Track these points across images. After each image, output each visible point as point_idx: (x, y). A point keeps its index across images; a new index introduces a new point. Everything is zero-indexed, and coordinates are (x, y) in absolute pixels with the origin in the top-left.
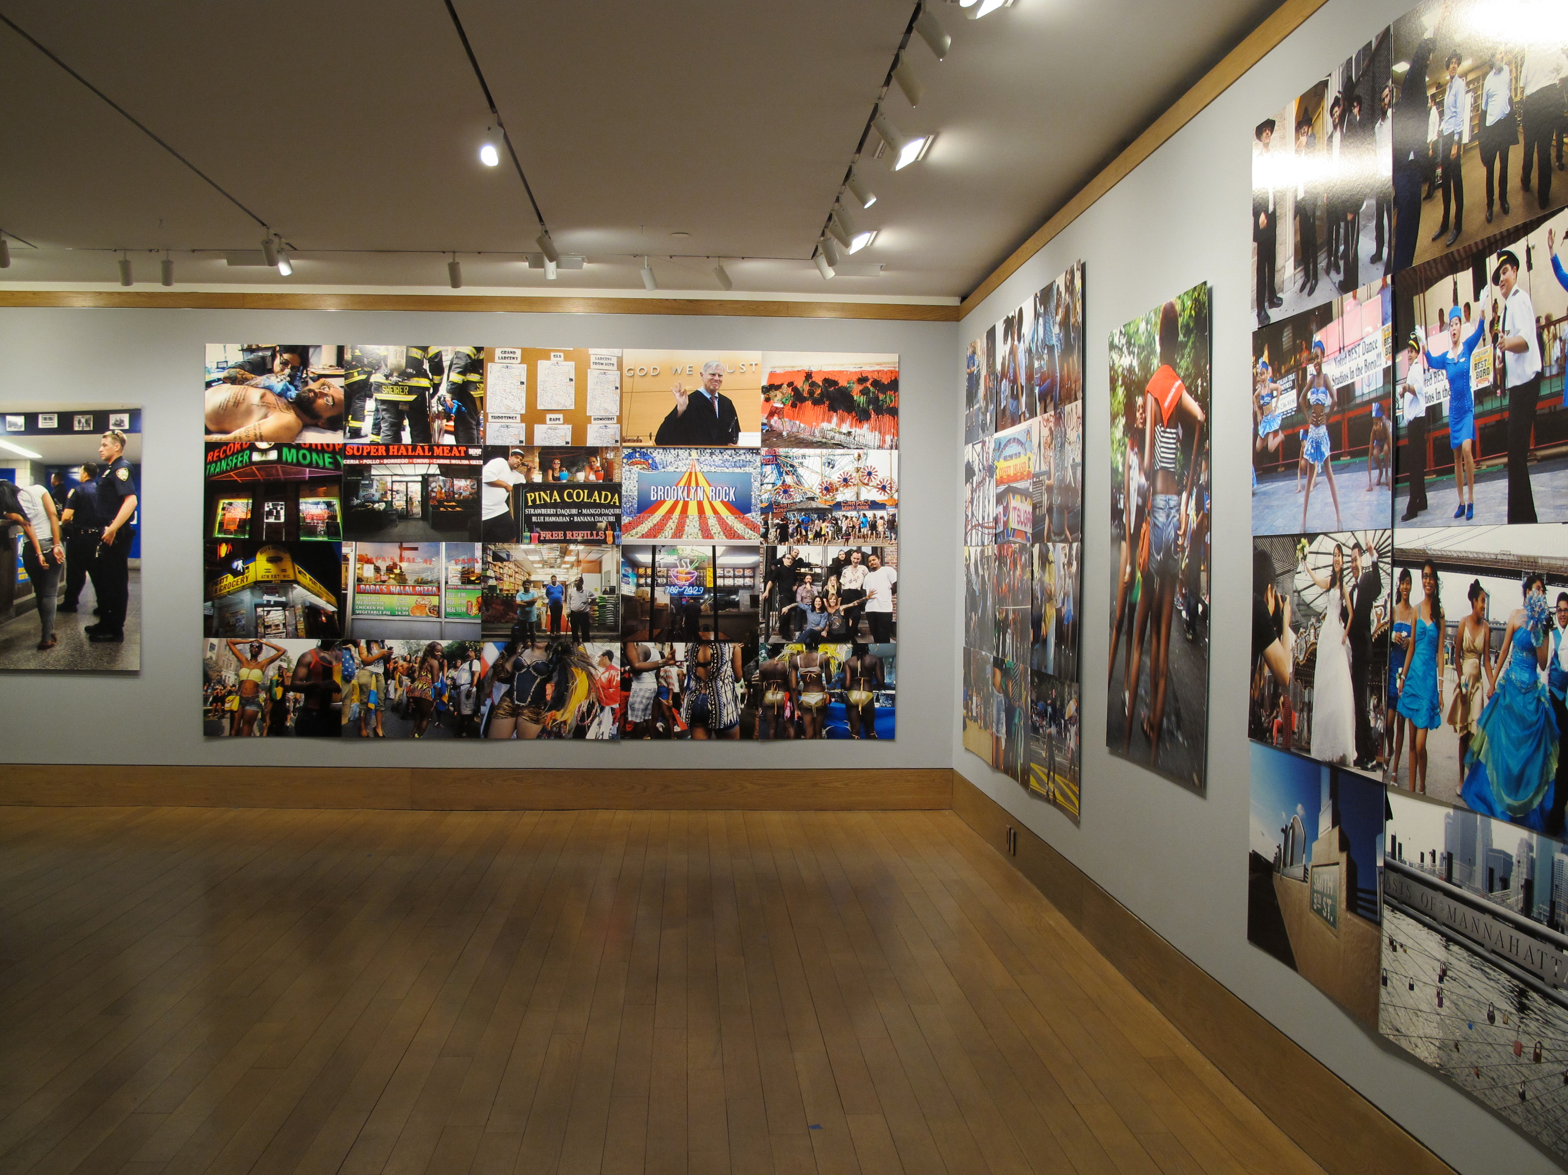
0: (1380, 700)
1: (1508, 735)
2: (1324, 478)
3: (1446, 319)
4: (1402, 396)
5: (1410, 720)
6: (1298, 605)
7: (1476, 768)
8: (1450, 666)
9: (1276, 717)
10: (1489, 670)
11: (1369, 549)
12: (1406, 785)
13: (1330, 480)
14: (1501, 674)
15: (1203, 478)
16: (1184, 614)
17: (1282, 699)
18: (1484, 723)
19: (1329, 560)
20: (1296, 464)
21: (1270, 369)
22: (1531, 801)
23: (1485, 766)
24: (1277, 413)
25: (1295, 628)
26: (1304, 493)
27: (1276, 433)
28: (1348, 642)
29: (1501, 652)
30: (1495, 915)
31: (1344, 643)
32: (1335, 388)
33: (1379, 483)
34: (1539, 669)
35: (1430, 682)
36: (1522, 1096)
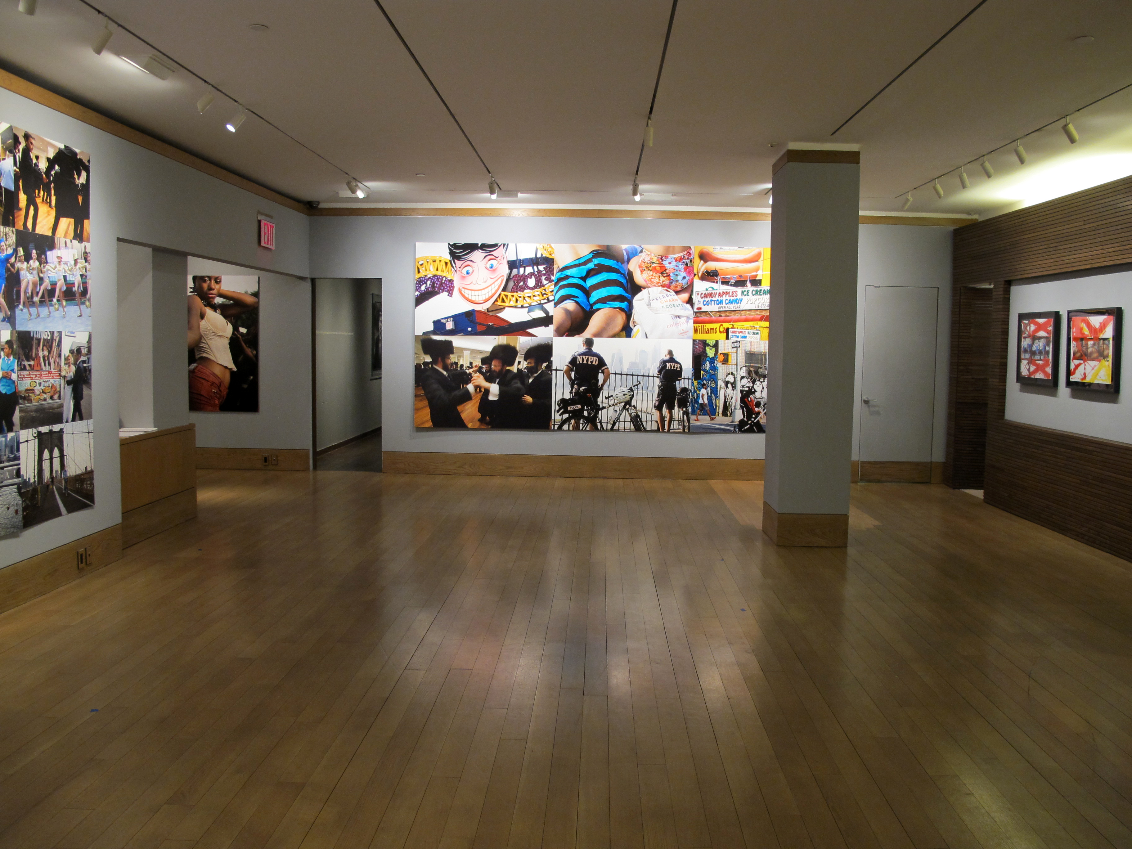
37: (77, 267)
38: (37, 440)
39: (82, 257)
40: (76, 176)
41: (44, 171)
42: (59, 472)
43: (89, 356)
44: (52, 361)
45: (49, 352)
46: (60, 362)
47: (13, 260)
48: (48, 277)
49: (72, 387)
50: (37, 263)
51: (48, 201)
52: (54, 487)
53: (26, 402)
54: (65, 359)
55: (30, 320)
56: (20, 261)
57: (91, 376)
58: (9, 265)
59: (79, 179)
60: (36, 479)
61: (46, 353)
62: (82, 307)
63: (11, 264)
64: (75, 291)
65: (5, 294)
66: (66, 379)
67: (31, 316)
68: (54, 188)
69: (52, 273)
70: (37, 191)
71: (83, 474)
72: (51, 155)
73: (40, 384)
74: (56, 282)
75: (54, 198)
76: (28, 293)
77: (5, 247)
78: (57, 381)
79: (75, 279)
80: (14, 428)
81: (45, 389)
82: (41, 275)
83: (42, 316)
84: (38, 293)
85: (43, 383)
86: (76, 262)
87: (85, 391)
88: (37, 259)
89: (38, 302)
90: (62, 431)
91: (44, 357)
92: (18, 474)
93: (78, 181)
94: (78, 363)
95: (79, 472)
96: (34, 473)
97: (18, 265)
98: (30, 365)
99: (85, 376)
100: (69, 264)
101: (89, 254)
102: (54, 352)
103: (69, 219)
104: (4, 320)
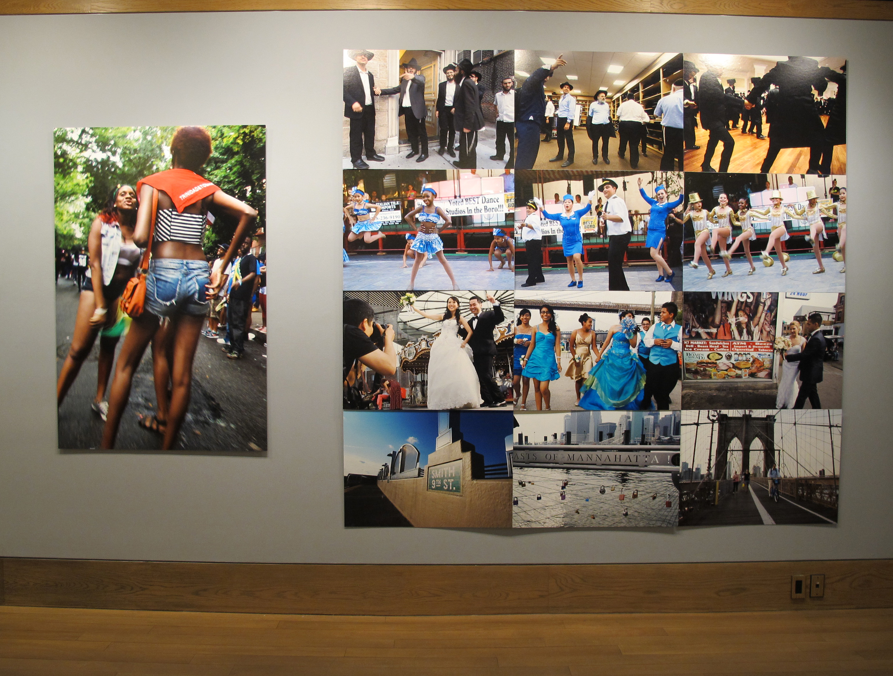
0: (506, 372)
1: (611, 376)
2: (438, 262)
3: (561, 198)
4: (521, 228)
5: (534, 379)
6: (404, 329)
7: (589, 392)
8: (565, 351)
9: (381, 392)
10: (596, 352)
11: (491, 300)
12: (535, 408)
13: (443, 263)
14: (605, 352)
15: (253, 252)
16: (221, 341)
17: (387, 382)
18: (594, 372)
19: (445, 305)
20: (403, 252)
21: (367, 196)
22: (629, 399)
23: (596, 391)
24: (376, 221)
25: (402, 342)
26: (412, 268)
27: (373, 233)
28: (467, 346)
29: (604, 343)
30: (603, 450)
31: (463, 347)
32: (449, 216)
33: (501, 268)
34: (631, 348)
35: (550, 360)
36: (626, 515)
37: (816, 209)
38: (716, 425)
39: (826, 196)
40: (815, 92)
41: (746, 96)
42: (762, 469)
43: (838, 325)
44: (756, 330)
45: (751, 318)
46: (773, 331)
47: (680, 208)
48: (752, 225)
49: (798, 364)
50: (729, 210)
51: (755, 130)
52: (750, 487)
53: (699, 377)
54: (784, 328)
55: (711, 278)
56: (693, 209)
57: (842, 352)
58: (672, 215)
59: (821, 94)
60: (713, 471)
61: (743, 319)
62: (824, 261)
63: (674, 214)
64: (810, 240)
65: (665, 250)
66: (784, 354)
67: (714, 273)
68: (767, 114)
69: (759, 220)
70: (731, 123)
71: (815, 479)
72: (761, 72)
73: (729, 357)
74: (770, 230)
75: (766, 128)
76: (710, 246)
77: (665, 195)
78: (765, 355)
79: (811, 224)
80: (670, 406)
81: (739, 364)
82: (737, 223)
83: (735, 273)
84: (728, 247)
85: (734, 357)
86: (812, 203)
87: (827, 370)
88: (729, 204)
89: (730, 257)
90: (771, 419)
91: (739, 325)
92: (676, 460)
93: (819, 98)
94: (813, 333)
95: (803, 474)
96: (709, 464)
97: (692, 214)
98: (708, 333)
99: (830, 352)
100: (797, 207)
101: (842, 191)
102: (760, 318)
103: (798, 149)
104: (660, 279)
